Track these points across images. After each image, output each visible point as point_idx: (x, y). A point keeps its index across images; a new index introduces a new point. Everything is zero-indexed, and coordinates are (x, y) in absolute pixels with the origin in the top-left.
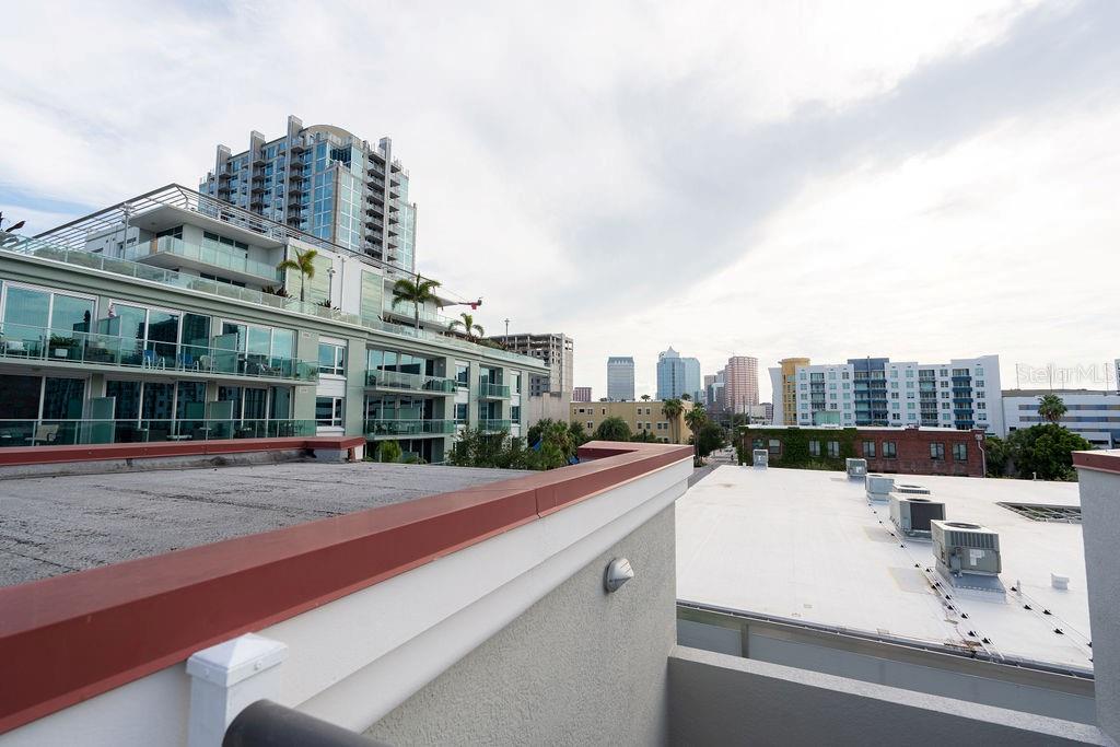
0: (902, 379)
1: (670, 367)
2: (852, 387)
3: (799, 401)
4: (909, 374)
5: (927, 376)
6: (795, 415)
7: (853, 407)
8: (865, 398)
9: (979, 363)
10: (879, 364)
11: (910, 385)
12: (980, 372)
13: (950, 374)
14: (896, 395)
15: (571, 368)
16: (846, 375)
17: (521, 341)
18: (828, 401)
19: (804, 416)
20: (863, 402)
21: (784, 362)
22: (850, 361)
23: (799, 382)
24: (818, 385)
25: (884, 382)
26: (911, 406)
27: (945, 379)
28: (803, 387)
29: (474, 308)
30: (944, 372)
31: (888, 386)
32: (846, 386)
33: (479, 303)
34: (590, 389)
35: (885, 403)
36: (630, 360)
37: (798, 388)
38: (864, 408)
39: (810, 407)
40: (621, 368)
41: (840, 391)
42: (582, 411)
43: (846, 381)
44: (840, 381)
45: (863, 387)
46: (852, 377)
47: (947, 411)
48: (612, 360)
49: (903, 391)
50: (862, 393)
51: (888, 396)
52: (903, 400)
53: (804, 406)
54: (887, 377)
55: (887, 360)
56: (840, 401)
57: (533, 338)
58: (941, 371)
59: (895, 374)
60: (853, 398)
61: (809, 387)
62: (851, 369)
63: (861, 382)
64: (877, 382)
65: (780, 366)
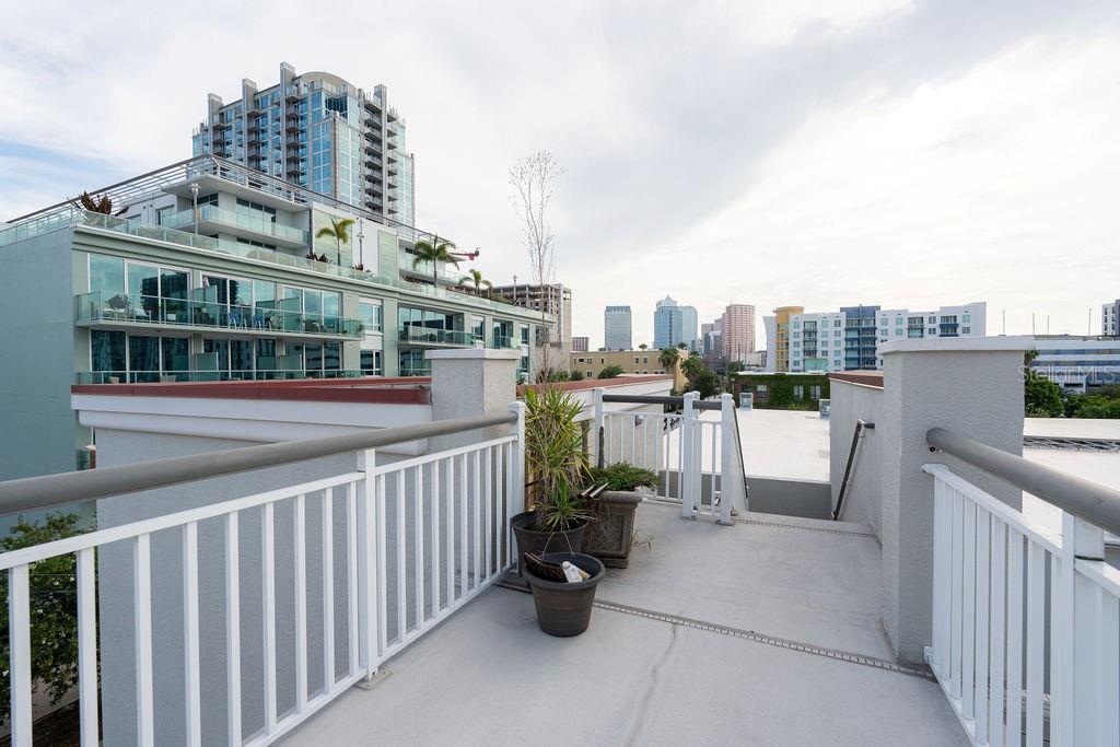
0: (892, 327)
1: (668, 316)
2: (843, 334)
3: (792, 348)
4: (899, 321)
5: (916, 323)
6: (787, 362)
7: (843, 354)
8: (856, 345)
9: (966, 310)
10: (871, 312)
11: (899, 332)
12: (967, 319)
13: (939, 321)
15: (570, 318)
16: (838, 323)
17: (519, 293)
18: (820, 348)
19: (796, 363)
20: (851, 349)
21: (778, 311)
22: (842, 310)
23: (792, 330)
24: (810, 333)
25: (874, 329)
27: (932, 326)
28: (796, 335)
29: (472, 259)
30: (932, 320)
31: (878, 334)
32: (837, 334)
33: (477, 254)
34: (587, 338)
35: (874, 350)
36: (627, 309)
37: (791, 336)
38: (854, 355)
39: (802, 354)
40: (618, 317)
41: (831, 338)
42: (581, 360)
43: (838, 329)
44: (832, 329)
45: (854, 335)
46: (844, 325)
48: (609, 309)
50: (852, 340)
51: (878, 343)
53: (797, 354)
54: (878, 324)
55: (879, 308)
56: (831, 349)
57: (531, 289)
58: (930, 318)
59: (885, 322)
60: (843, 344)
61: (802, 335)
62: (843, 318)
63: (852, 329)
64: (868, 329)
65: (775, 315)
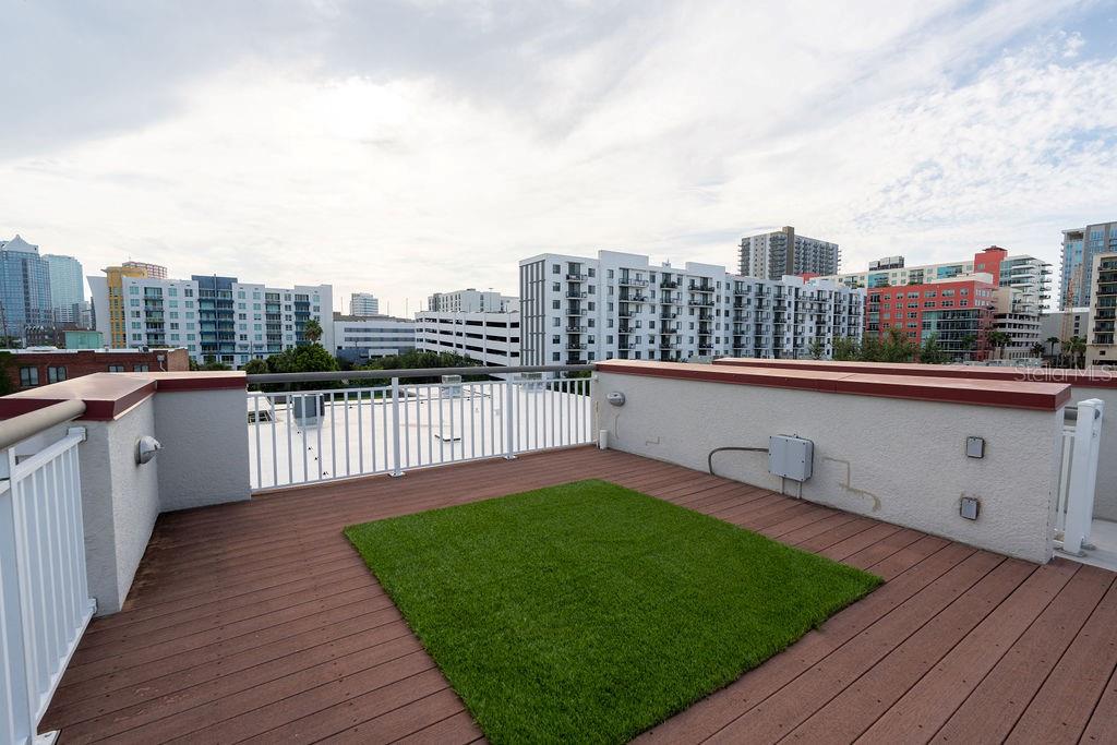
0: (249, 301)
2: (197, 306)
3: (129, 320)
4: (256, 295)
5: (273, 299)
6: (125, 335)
7: (198, 328)
8: (212, 318)
9: (316, 290)
10: (227, 283)
11: (257, 307)
12: (317, 298)
13: (293, 299)
14: (243, 316)
16: (189, 293)
19: (137, 337)
20: (207, 322)
21: (109, 271)
22: (194, 278)
23: (128, 297)
24: (154, 300)
25: (231, 302)
26: (257, 327)
27: (288, 303)
28: (134, 302)
30: (288, 297)
31: (235, 307)
32: (189, 304)
35: (232, 324)
37: (127, 304)
38: (210, 328)
39: (144, 326)
41: (182, 310)
43: (189, 299)
44: (181, 298)
45: (209, 307)
46: (196, 295)
47: (289, 332)
49: (250, 312)
50: (208, 312)
51: (236, 317)
52: (250, 322)
53: (136, 325)
54: (235, 297)
55: (235, 280)
56: (182, 321)
59: (242, 295)
60: (197, 317)
61: (142, 304)
62: (195, 287)
63: (207, 301)
64: (225, 302)
65: (105, 275)
